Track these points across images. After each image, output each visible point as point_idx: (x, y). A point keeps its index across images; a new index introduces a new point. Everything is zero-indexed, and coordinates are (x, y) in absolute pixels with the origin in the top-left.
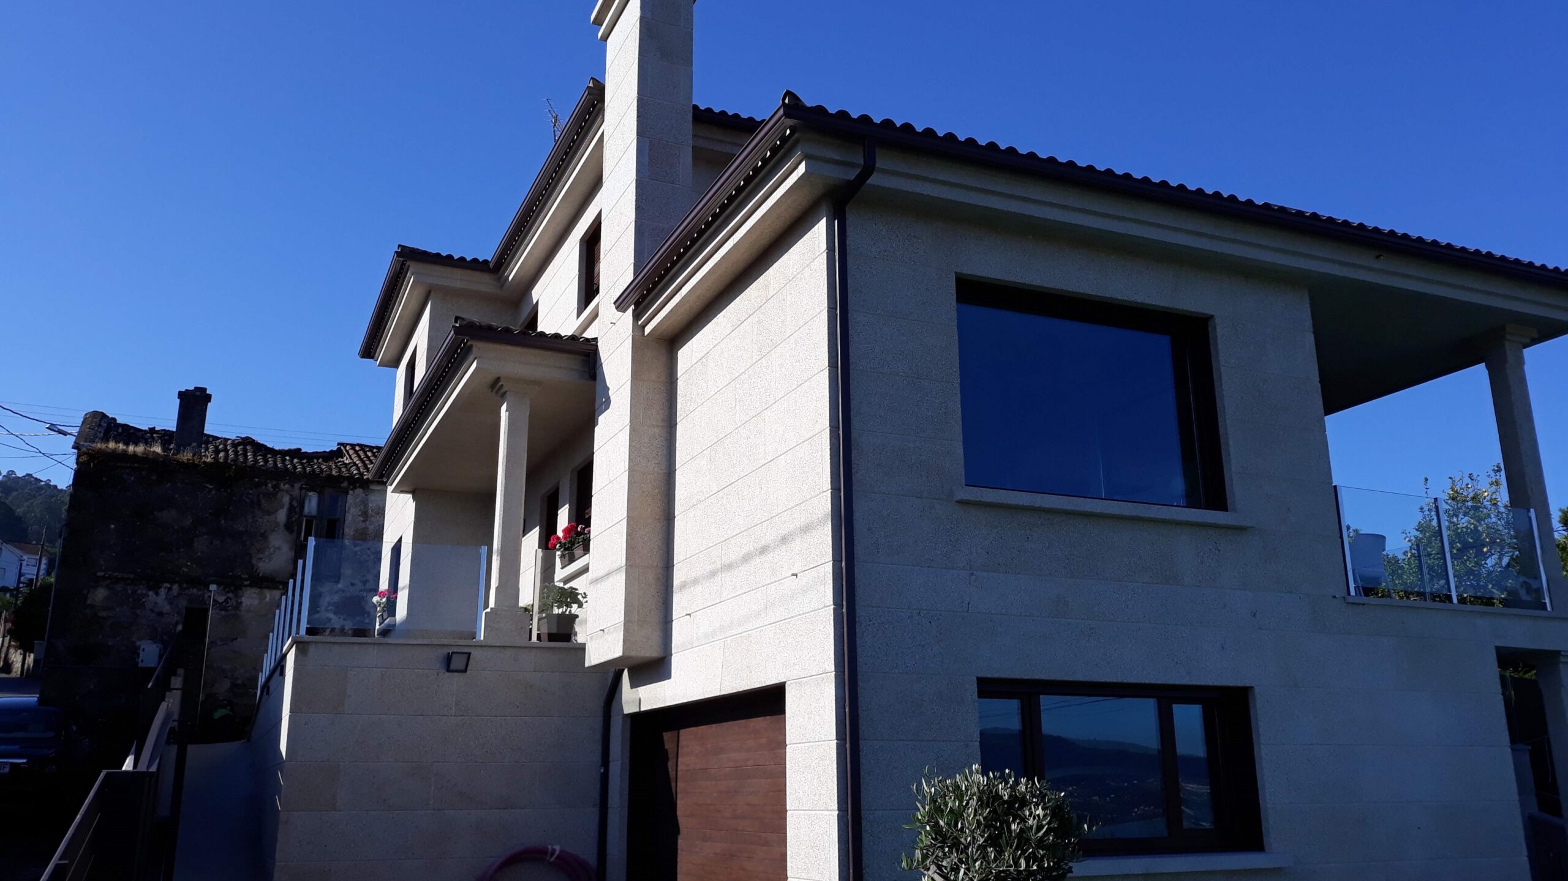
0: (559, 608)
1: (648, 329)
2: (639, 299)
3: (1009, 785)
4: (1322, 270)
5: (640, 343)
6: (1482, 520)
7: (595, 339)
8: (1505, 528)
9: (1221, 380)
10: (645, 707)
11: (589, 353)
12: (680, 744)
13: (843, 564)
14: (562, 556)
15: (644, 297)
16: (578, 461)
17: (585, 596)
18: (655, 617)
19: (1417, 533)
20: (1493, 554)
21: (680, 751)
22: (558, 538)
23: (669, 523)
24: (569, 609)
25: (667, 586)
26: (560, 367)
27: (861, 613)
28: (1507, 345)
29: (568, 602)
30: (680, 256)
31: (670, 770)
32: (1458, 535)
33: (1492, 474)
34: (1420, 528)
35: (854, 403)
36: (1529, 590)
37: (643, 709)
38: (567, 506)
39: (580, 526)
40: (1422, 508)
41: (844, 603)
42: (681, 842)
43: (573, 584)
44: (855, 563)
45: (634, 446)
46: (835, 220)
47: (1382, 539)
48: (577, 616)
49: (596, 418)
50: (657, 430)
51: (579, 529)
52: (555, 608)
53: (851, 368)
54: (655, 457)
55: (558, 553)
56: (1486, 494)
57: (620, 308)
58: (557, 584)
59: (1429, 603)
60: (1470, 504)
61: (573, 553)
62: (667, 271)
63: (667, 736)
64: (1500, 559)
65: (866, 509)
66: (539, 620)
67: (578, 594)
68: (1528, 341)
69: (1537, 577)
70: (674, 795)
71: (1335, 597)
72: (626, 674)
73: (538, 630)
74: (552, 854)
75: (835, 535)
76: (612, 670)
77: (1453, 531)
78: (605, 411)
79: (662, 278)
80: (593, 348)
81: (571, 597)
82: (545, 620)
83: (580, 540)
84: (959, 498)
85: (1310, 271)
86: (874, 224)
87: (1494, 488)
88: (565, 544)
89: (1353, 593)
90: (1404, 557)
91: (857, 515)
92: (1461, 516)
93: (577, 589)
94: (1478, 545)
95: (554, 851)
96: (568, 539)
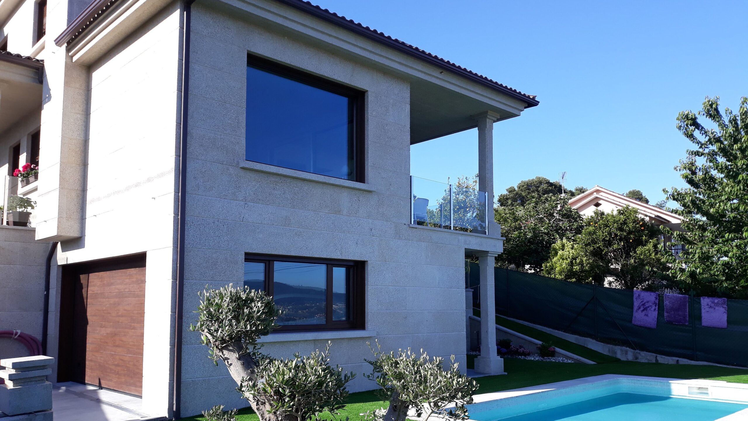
0: (20, 208)
1: (75, 59)
2: (69, 40)
3: (246, 293)
4: (417, 76)
5: (70, 66)
6: (468, 197)
7: (43, 61)
8: (476, 201)
9: (368, 123)
10: (69, 262)
11: (39, 68)
12: (89, 281)
13: (180, 194)
14: (22, 181)
15: (73, 40)
16: (32, 129)
17: (35, 203)
18: (76, 216)
19: (442, 201)
20: (470, 212)
21: (89, 284)
22: (19, 171)
23: (85, 167)
24: (26, 209)
25: (83, 200)
26: (21, 74)
27: (188, 219)
28: (488, 120)
29: (25, 206)
30: (95, 19)
31: (84, 293)
32: (458, 203)
33: (475, 177)
34: (444, 199)
35: (190, 112)
36: (481, 226)
37: (69, 263)
38: (25, 154)
39: (33, 165)
40: (445, 190)
41: (180, 214)
42: (89, 328)
43: (29, 196)
44: (186, 194)
45: (65, 123)
46: (184, 11)
47: (427, 201)
48: (31, 213)
49: (42, 105)
50: (79, 116)
51: (32, 167)
52: (18, 208)
53: (189, 93)
54: (77, 131)
55: (20, 179)
56: (471, 186)
57: (57, 44)
58: (19, 196)
59: (442, 229)
60: (464, 190)
61: (29, 180)
62: (87, 26)
63: (82, 277)
64: (473, 214)
65: (193, 167)
66: (8, 214)
67: (31, 202)
68: (496, 119)
69: (485, 222)
70: (86, 305)
71: (405, 224)
72: (59, 245)
73: (7, 219)
74: (16, 335)
75: (176, 179)
76: (51, 242)
77: (457, 201)
78: (48, 102)
79: (83, 30)
80: (42, 65)
81: (27, 203)
82: (12, 214)
83: (33, 173)
84: (242, 166)
85: (412, 75)
86: (206, 18)
87: (475, 183)
88: (24, 174)
89: (412, 223)
90: (436, 211)
91: (188, 170)
92: (460, 195)
93: (31, 199)
94: (465, 207)
95: (16, 333)
96: (26, 172)
